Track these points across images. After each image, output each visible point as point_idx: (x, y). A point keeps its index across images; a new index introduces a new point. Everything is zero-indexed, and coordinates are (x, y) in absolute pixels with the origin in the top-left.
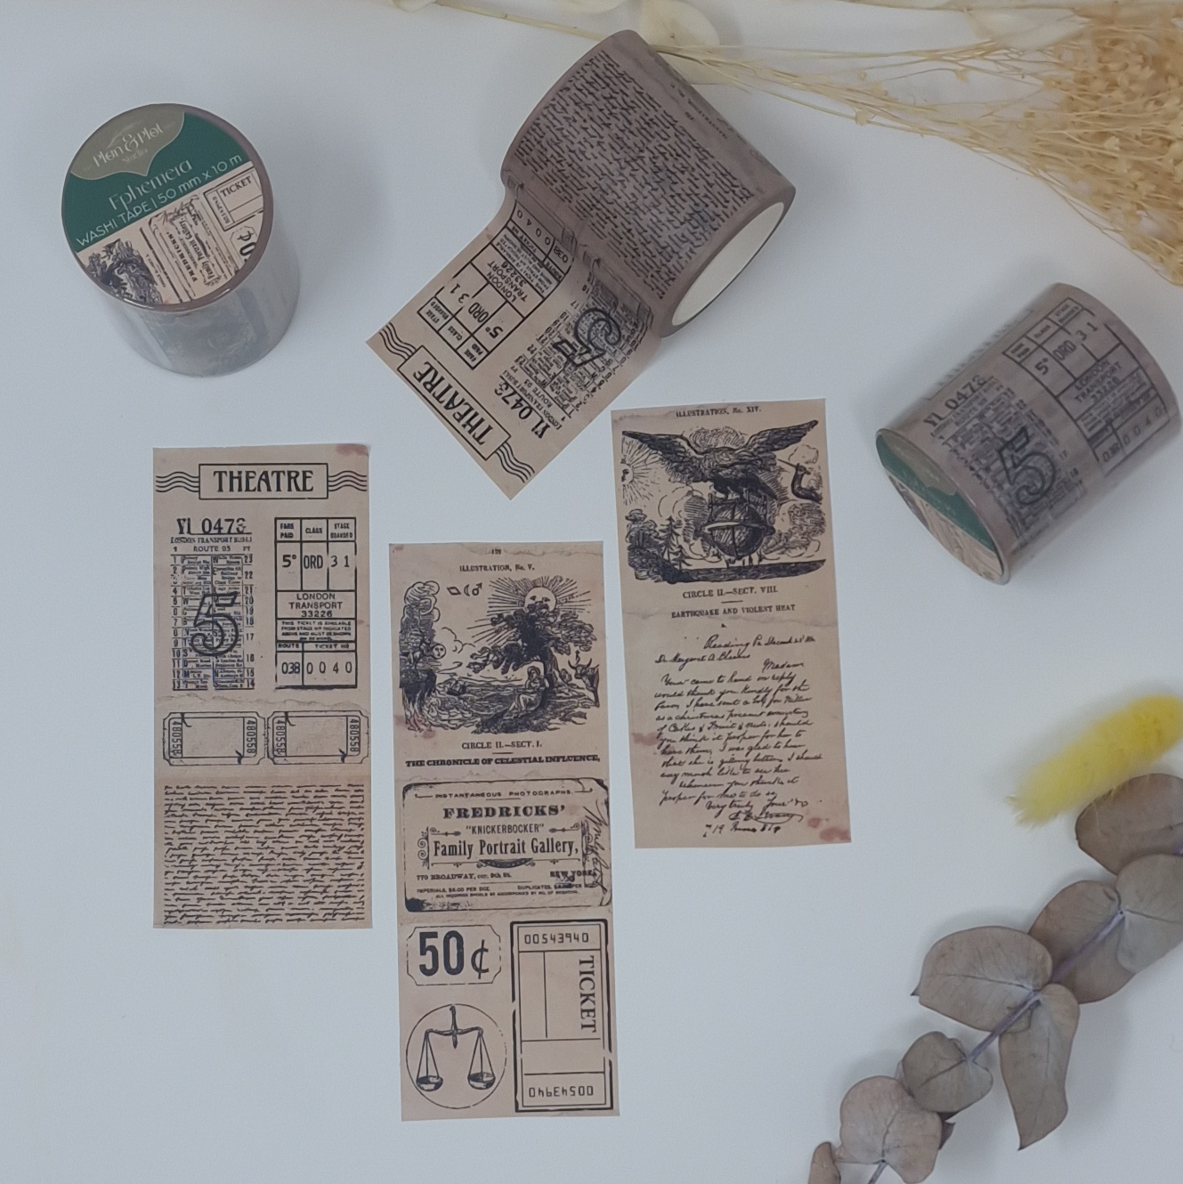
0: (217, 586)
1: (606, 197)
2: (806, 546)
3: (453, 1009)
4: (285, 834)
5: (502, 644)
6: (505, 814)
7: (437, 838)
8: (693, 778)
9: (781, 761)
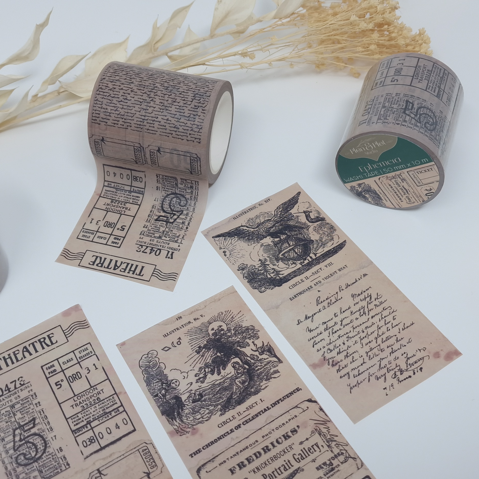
0: (20, 421)
1: (148, 111)
2: (332, 239)
5: (209, 360)
6: (267, 450)
8: (358, 369)
9: (396, 336)
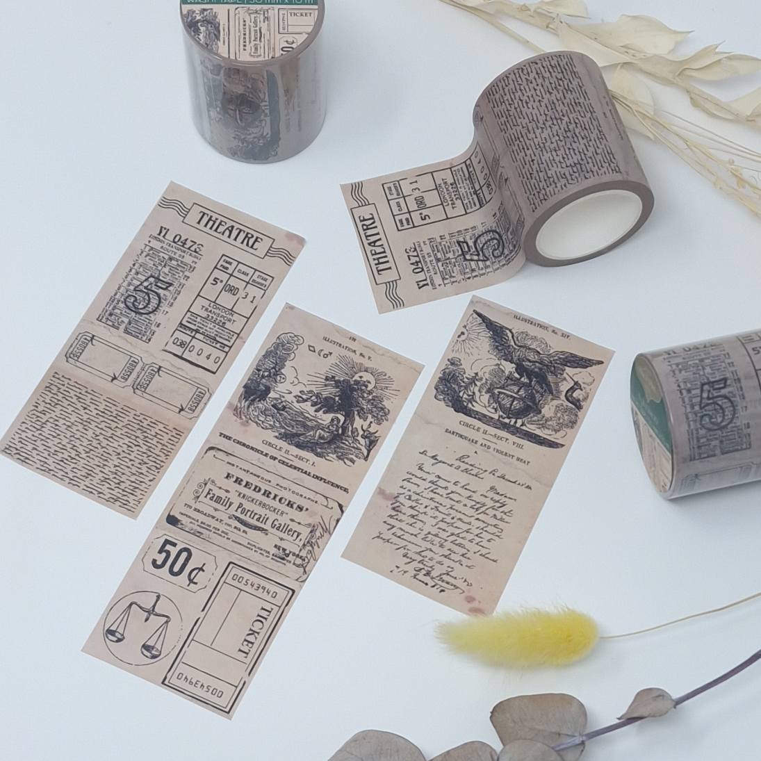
0: (162, 275)
2: (556, 431)
3: (158, 597)
4: (114, 437)
5: (325, 394)
6: (267, 495)
7: (212, 487)
8: (404, 533)
9: (469, 551)
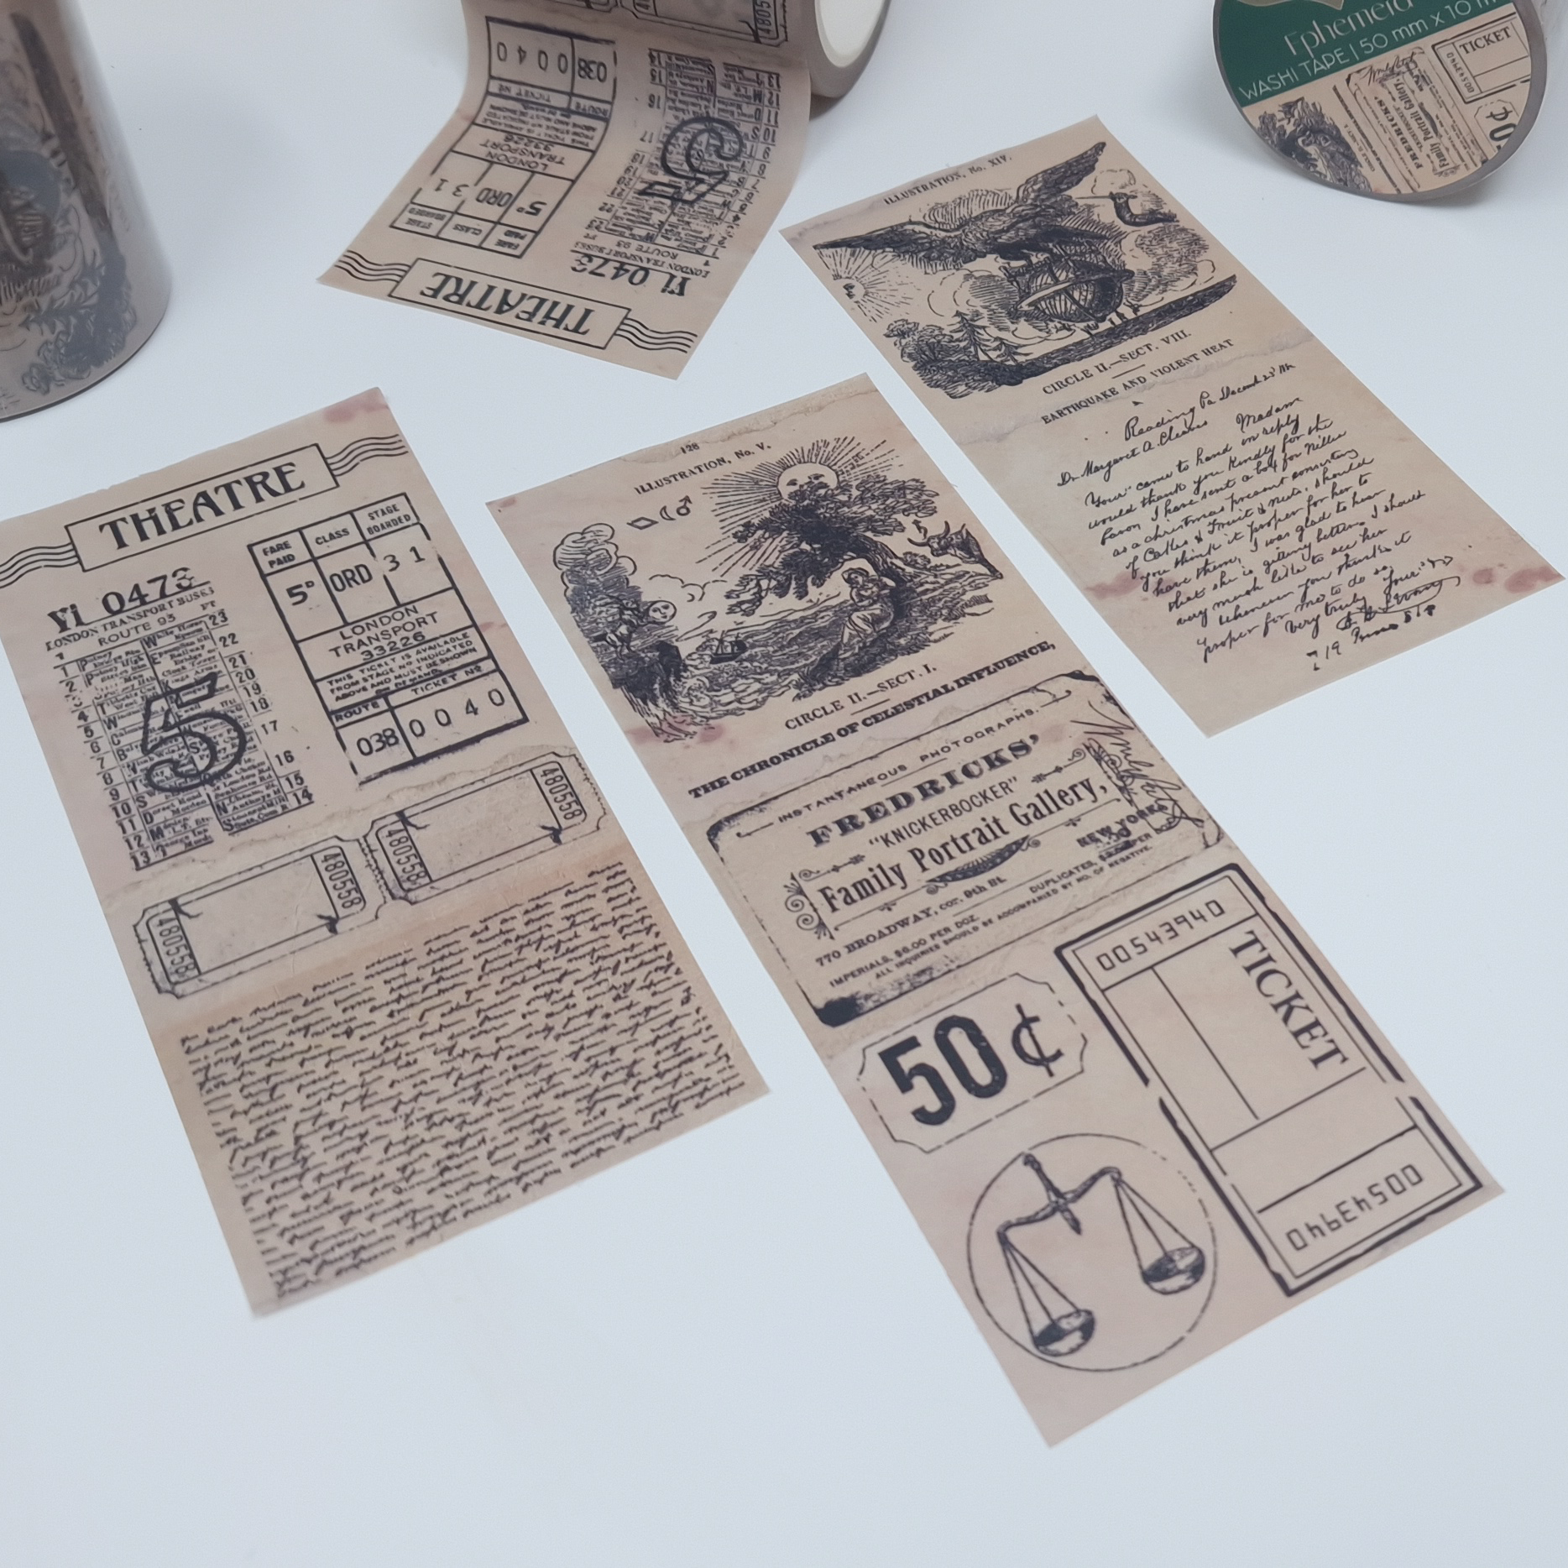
0: (170, 678)
2: (1192, 272)
3: (1031, 1161)
4: (490, 1014)
5: (774, 560)
6: (932, 792)
7: (821, 883)
8: (1236, 603)
9: (1362, 524)
